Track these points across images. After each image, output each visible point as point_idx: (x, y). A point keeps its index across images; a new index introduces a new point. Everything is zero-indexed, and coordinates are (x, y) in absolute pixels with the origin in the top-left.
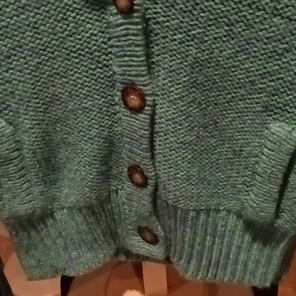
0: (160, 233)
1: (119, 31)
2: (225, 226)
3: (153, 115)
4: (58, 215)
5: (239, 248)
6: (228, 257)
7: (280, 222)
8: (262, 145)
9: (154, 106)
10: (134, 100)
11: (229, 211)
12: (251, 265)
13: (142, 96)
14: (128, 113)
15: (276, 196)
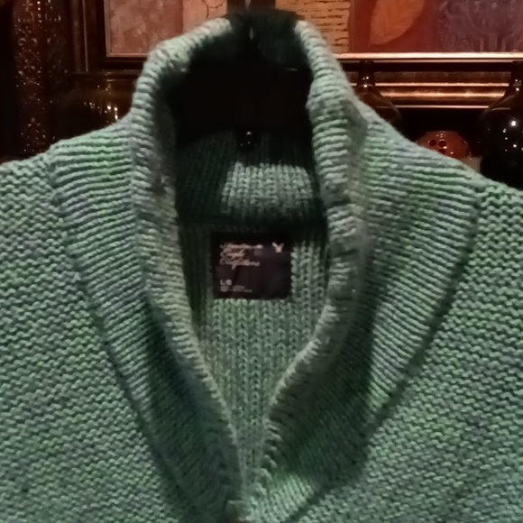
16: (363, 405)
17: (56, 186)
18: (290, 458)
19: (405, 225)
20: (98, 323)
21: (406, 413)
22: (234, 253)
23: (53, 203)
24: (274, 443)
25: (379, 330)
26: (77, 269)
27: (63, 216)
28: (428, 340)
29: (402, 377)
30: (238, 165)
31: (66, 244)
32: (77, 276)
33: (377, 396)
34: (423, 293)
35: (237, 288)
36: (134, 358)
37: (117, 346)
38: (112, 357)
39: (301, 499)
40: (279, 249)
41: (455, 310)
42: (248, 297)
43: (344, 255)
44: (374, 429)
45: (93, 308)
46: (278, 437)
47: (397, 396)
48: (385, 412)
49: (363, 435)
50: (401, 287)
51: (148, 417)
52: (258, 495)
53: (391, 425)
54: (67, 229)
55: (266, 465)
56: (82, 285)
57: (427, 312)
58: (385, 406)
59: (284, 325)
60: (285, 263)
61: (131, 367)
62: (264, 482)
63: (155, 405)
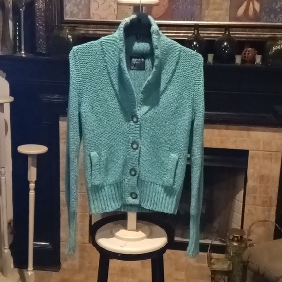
0: (138, 193)
1: (133, 127)
2: (158, 190)
3: (140, 150)
4: (106, 188)
5: (163, 198)
6: (159, 202)
7: (175, 186)
8: (169, 160)
9: (140, 148)
10: (135, 146)
11: (159, 185)
12: (166, 205)
13: (138, 145)
14: (133, 150)
15: (173, 176)
16: (159, 90)
17: (102, 46)
18: (145, 102)
19: (167, 54)
20: (109, 74)
21: (167, 92)
22: (134, 61)
23: (101, 49)
24: (142, 98)
25: (162, 76)
26: (105, 63)
27: (103, 52)
28: (172, 77)
29: (166, 85)
30: (136, 43)
31: (103, 57)
32: (105, 64)
33: (162, 89)
34: (171, 68)
35: (135, 68)
36: (115, 81)
37: (112, 78)
38: (111, 81)
39: (147, 110)
40: (143, 60)
41: (177, 71)
42: (137, 70)
43: (157, 58)
44: (161, 95)
45: (108, 71)
46: (143, 97)
47: (166, 89)
48: (163, 92)
49: (159, 97)
50: (167, 67)
51: (118, 93)
52: (138, 110)
53: (164, 95)
54: (103, 54)
55: (140, 104)
56: (106, 66)
57: (171, 71)
58: (163, 91)
59: (144, 76)
60: (144, 63)
61: (115, 83)
62: (140, 107)
63: (119, 90)
